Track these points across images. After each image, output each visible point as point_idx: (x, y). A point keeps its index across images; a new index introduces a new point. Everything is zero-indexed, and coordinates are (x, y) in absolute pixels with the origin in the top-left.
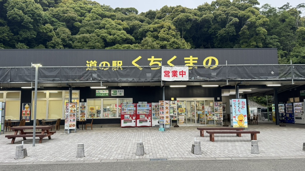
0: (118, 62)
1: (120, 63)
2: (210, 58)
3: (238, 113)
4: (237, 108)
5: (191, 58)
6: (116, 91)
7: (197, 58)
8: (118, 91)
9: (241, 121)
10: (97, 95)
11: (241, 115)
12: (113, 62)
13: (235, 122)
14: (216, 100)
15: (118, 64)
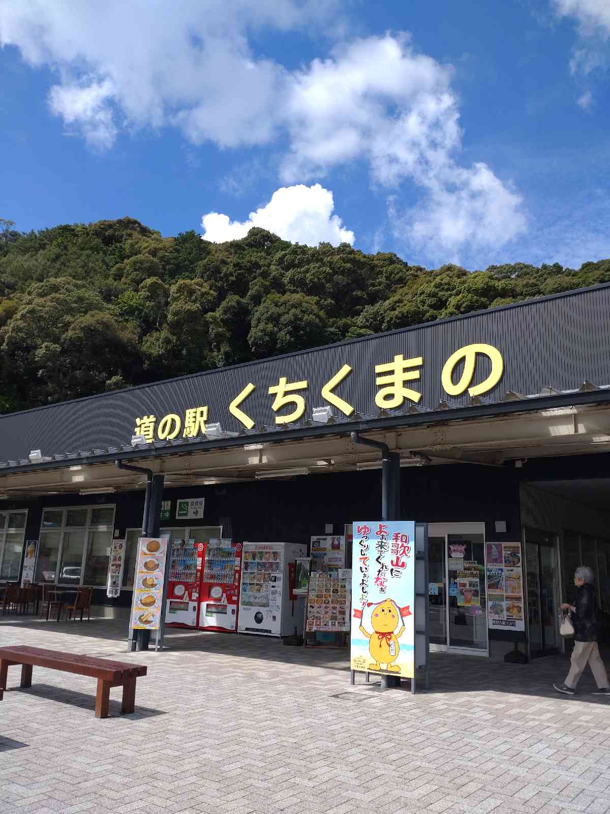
2: (469, 352)
3: (374, 595)
4: (374, 567)
5: (399, 362)
6: (187, 503)
7: (418, 361)
8: (192, 504)
12: (189, 411)
13: (358, 643)
14: (492, 535)
15: (199, 418)
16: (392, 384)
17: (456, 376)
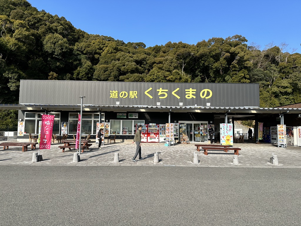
0: (134, 92)
1: (135, 93)
2: (206, 90)
3: (226, 134)
4: (226, 130)
5: (191, 90)
6: (132, 114)
7: (195, 90)
8: (134, 115)
9: (228, 140)
10: (118, 117)
11: (228, 136)
12: (130, 92)
13: (223, 141)
14: (209, 123)
15: (134, 94)
16: (189, 94)
17: (203, 95)
